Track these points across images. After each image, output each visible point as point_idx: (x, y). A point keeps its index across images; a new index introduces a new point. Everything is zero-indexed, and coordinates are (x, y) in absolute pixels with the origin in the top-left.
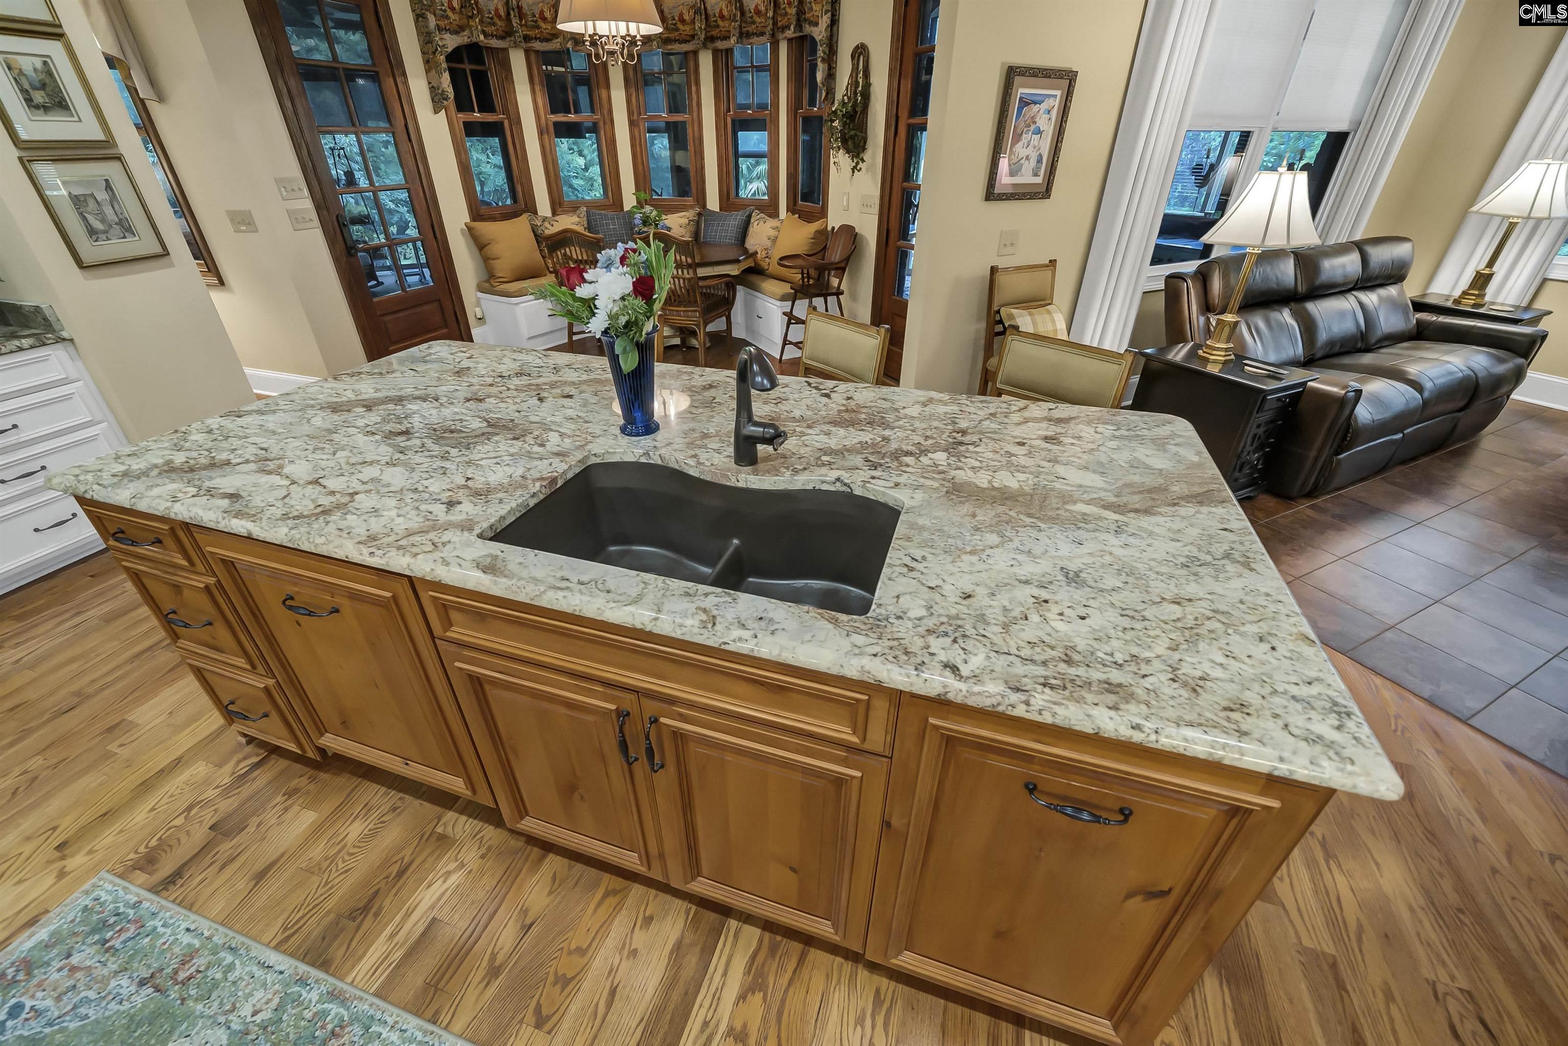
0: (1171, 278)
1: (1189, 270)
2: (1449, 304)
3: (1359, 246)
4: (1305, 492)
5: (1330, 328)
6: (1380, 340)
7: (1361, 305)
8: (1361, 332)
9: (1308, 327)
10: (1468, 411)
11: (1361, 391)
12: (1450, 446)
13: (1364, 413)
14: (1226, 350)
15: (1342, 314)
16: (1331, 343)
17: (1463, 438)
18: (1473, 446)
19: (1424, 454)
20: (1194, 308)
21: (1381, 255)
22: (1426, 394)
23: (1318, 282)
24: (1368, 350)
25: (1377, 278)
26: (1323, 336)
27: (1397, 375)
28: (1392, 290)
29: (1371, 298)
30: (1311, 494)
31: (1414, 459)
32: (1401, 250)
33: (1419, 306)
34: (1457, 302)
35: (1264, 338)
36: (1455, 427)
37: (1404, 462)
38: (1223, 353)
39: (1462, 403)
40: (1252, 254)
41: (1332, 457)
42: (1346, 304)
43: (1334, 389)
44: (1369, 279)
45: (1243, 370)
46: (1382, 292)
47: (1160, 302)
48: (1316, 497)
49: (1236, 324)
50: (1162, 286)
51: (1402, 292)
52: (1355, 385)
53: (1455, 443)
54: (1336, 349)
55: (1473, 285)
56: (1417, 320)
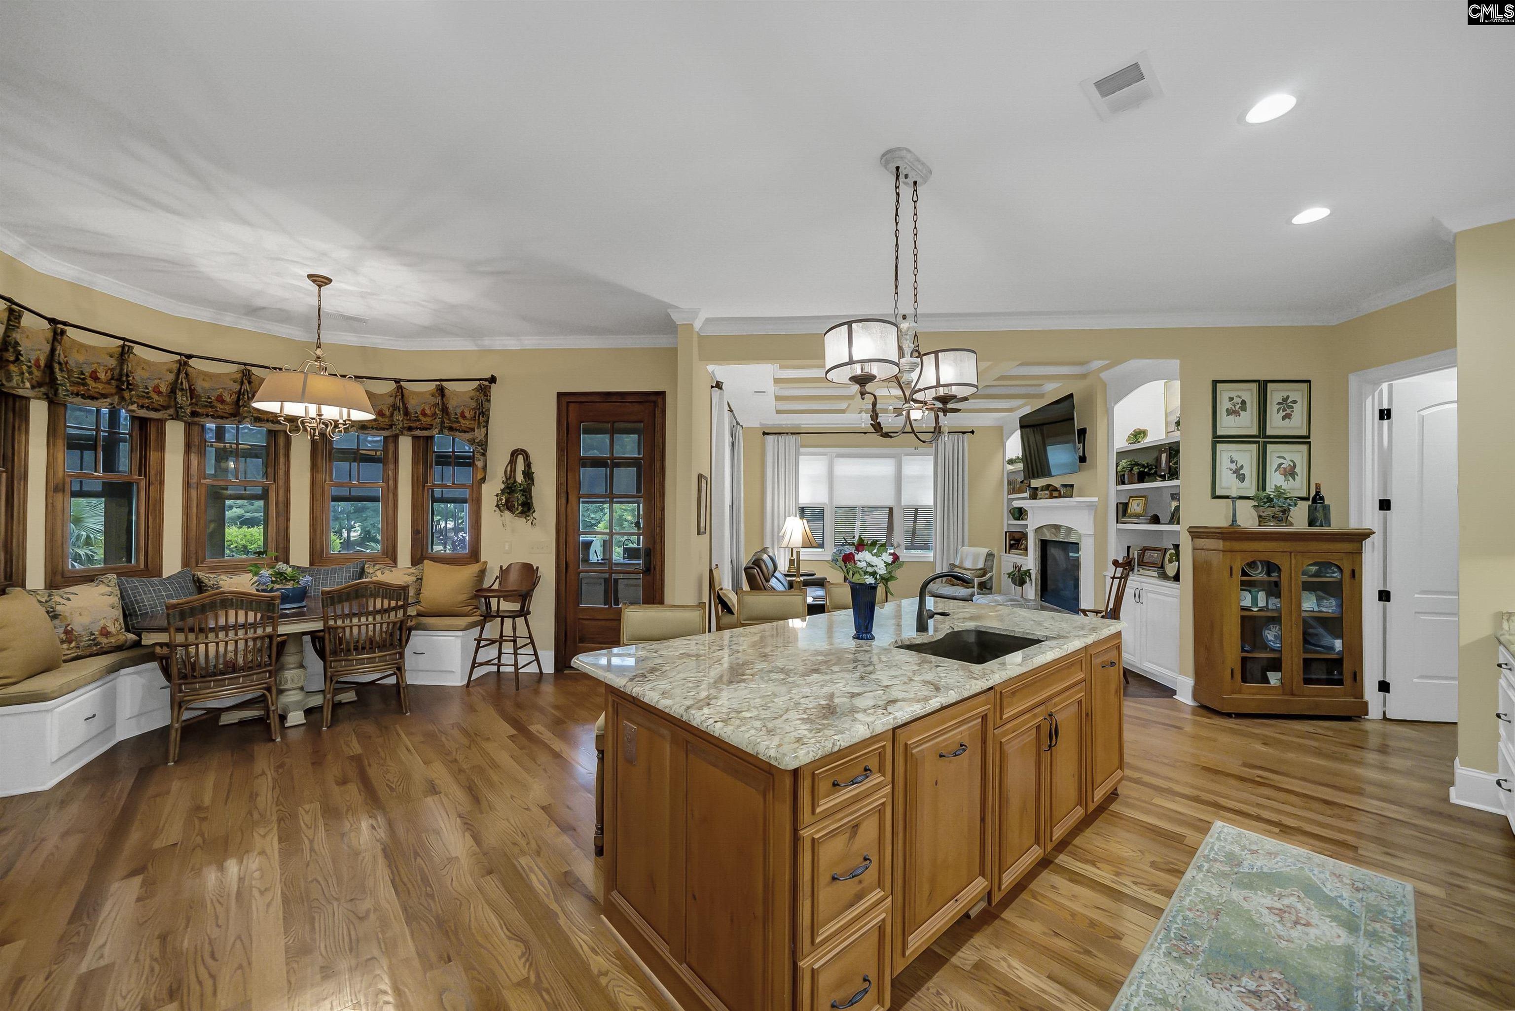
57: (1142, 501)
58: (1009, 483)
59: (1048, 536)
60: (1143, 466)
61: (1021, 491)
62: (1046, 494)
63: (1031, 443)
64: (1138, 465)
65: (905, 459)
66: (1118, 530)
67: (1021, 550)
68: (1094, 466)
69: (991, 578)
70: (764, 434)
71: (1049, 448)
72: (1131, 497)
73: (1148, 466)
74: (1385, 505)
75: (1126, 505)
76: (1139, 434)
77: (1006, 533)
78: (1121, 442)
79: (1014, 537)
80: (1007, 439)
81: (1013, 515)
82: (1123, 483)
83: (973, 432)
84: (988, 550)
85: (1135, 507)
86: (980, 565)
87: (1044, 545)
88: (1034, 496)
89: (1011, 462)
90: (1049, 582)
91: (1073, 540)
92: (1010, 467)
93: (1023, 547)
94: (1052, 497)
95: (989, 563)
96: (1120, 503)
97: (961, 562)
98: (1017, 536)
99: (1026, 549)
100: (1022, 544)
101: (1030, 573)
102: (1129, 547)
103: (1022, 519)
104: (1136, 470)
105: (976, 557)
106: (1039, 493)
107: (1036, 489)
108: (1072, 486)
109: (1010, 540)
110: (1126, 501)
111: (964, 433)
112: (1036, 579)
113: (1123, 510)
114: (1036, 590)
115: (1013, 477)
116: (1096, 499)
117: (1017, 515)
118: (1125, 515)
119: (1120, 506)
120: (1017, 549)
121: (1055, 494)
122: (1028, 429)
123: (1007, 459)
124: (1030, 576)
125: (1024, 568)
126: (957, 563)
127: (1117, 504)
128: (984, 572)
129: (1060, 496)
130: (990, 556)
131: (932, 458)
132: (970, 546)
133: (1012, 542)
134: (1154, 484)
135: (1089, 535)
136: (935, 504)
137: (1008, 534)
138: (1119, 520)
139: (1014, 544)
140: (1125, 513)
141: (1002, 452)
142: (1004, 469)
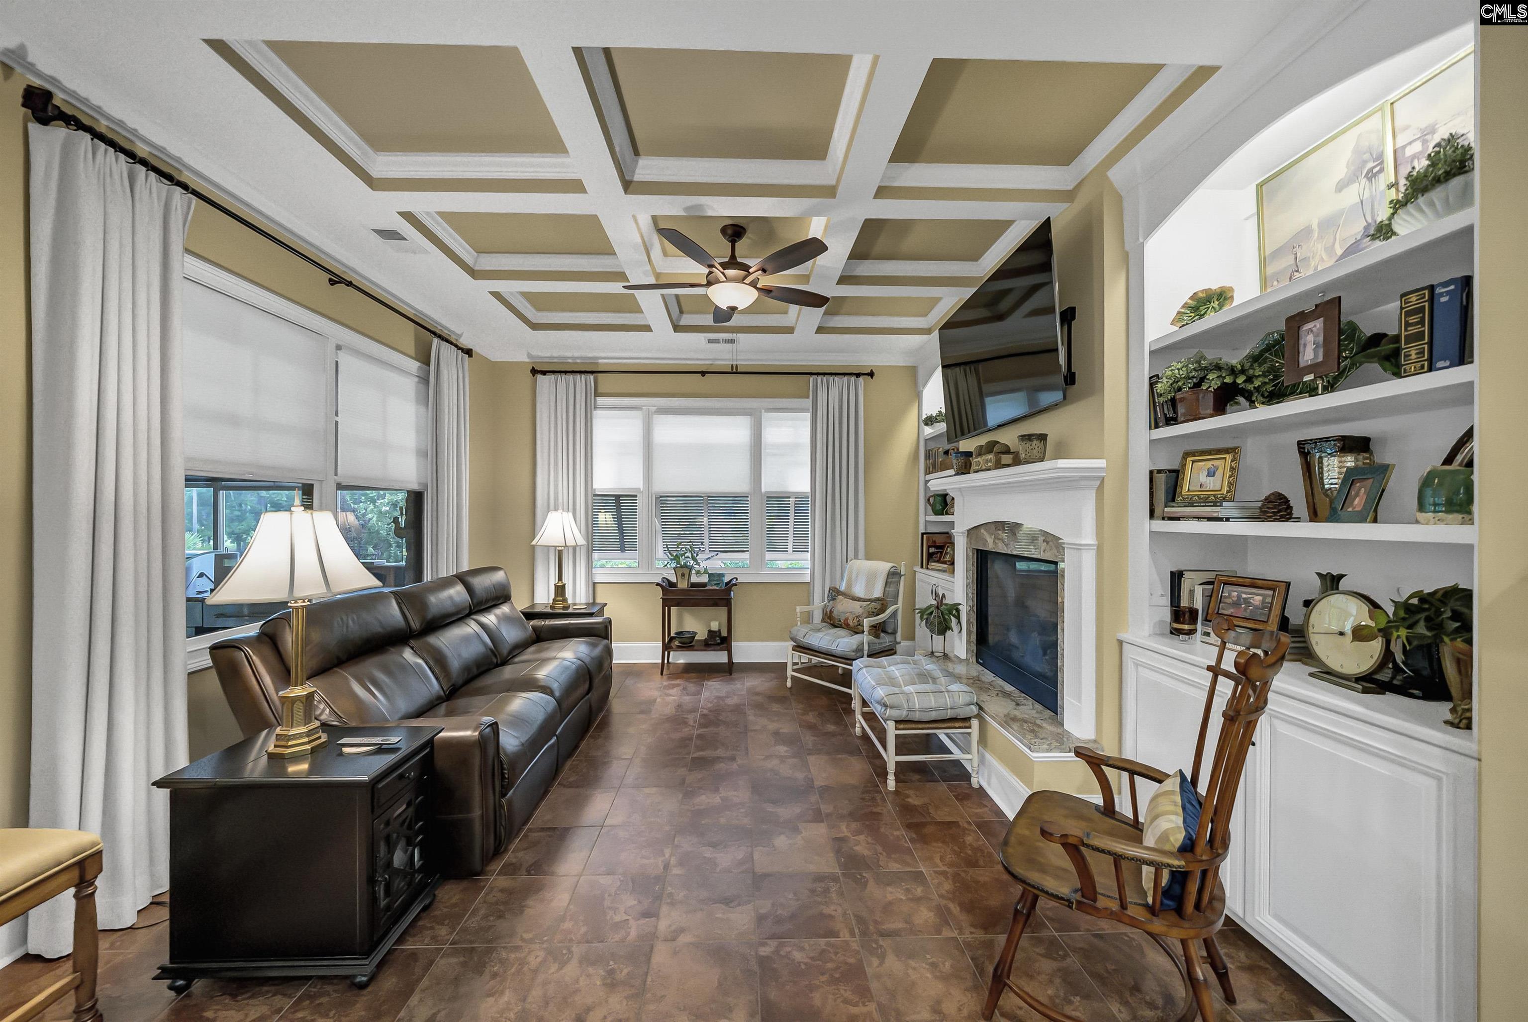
0: (215, 649)
1: (252, 634)
2: (549, 610)
3: (461, 578)
4: (491, 852)
5: (459, 655)
6: (510, 652)
7: (483, 626)
8: (491, 650)
9: (438, 661)
10: (593, 691)
11: (496, 723)
12: (595, 720)
13: (510, 741)
14: (309, 734)
15: (466, 639)
16: (467, 668)
17: (600, 709)
18: (609, 712)
19: (582, 738)
20: (267, 680)
21: (482, 583)
22: (557, 694)
23: (430, 616)
24: (504, 662)
25: (487, 601)
26: (455, 664)
27: (530, 684)
28: (505, 609)
29: (490, 619)
30: (498, 851)
31: (576, 747)
32: (499, 576)
33: (530, 616)
34: (552, 607)
35: (387, 690)
36: (590, 706)
37: (570, 755)
38: (306, 740)
39: (587, 686)
40: (297, 608)
41: (500, 800)
42: (471, 628)
43: (468, 733)
44: (480, 603)
45: (341, 754)
46: (498, 611)
47: (213, 683)
48: (506, 850)
49: (310, 696)
50: (209, 662)
51: (513, 608)
52: (487, 719)
53: (597, 715)
54: (475, 671)
55: (556, 595)
56: (535, 628)
57: (1223, 464)
58: (928, 455)
59: (990, 545)
60: (1232, 371)
61: (944, 467)
62: (987, 461)
63: (960, 389)
64: (1218, 367)
65: (766, 416)
66: (1154, 535)
67: (945, 563)
68: (1096, 388)
69: (895, 613)
70: (534, 372)
71: (988, 400)
72: (1187, 455)
73: (1243, 371)
75: (1175, 476)
76: (1207, 301)
77: (923, 534)
79: (934, 542)
80: (924, 386)
81: (933, 507)
82: (1171, 421)
83: (871, 374)
84: (891, 565)
86: (878, 593)
87: (982, 558)
88: (965, 469)
89: (930, 421)
90: (991, 629)
91: (1045, 553)
92: (928, 431)
93: (948, 558)
94: (999, 465)
95: (891, 589)
96: (1159, 471)
97: (849, 585)
98: (939, 540)
99: (952, 563)
100: (946, 553)
101: (958, 611)
102: (1176, 578)
103: (947, 514)
104: (1213, 381)
105: (871, 578)
106: (974, 460)
107: (969, 454)
108: (1044, 439)
109: (929, 547)
110: (1175, 467)
111: (858, 375)
112: (968, 622)
113: (1167, 487)
114: (969, 642)
115: (932, 445)
116: (1101, 463)
117: (939, 507)
118: (1173, 500)
119: (1161, 479)
120: (939, 561)
121: (1006, 459)
122: (957, 369)
123: (924, 417)
124: (958, 617)
125: (948, 601)
126: (843, 588)
127: (1151, 472)
128: (882, 604)
129: (1017, 462)
130: (893, 576)
131: (808, 415)
132: (868, 558)
133: (932, 550)
134: (1264, 413)
135: (1079, 548)
136: (813, 490)
137: (925, 536)
138: (1158, 512)
139: (934, 553)
140: (1172, 495)
141: (917, 404)
142: (921, 434)
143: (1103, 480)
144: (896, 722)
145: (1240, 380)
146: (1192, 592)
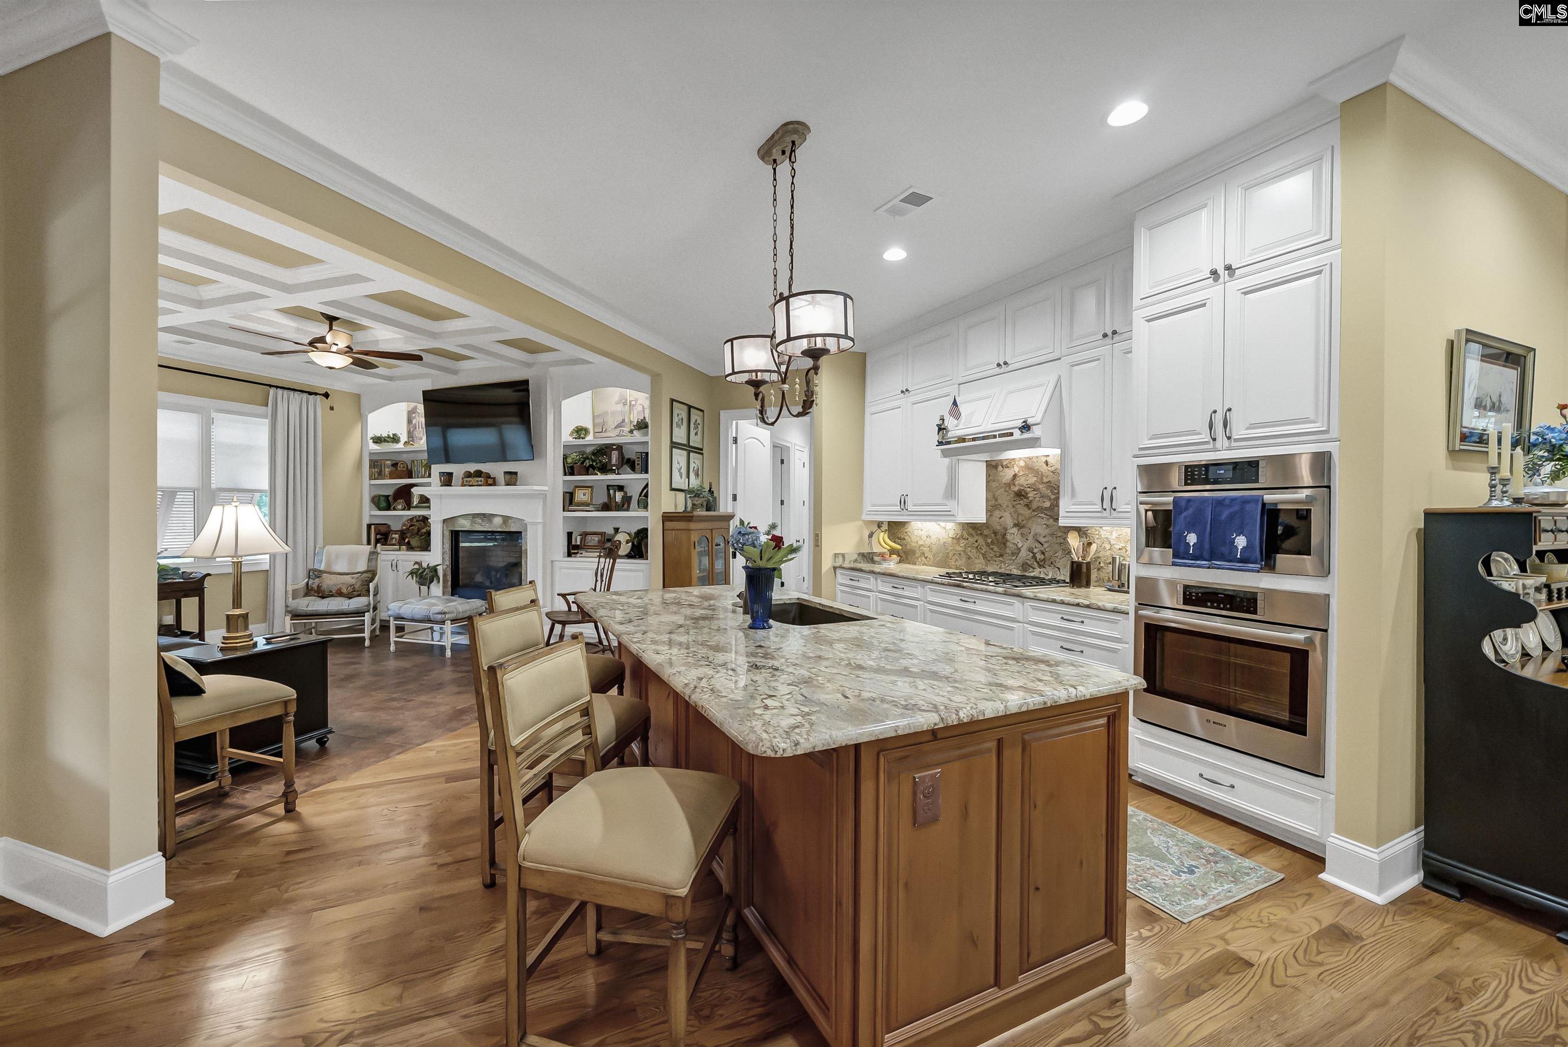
57: (588, 491)
58: (373, 465)
59: (467, 526)
66: (563, 518)
68: (543, 455)
72: (575, 488)
73: (595, 461)
74: (735, 498)
75: (572, 495)
76: (580, 432)
77: (369, 525)
78: (567, 437)
79: (380, 530)
80: (369, 414)
81: (377, 504)
82: (572, 474)
83: (326, 395)
84: (369, 546)
85: (580, 496)
86: (361, 567)
87: (455, 536)
89: (378, 440)
91: (513, 528)
92: (374, 447)
93: (394, 542)
94: (480, 484)
95: (374, 564)
96: (567, 493)
97: (329, 565)
98: (383, 529)
100: (393, 539)
101: (437, 571)
102: (570, 535)
104: (587, 463)
105: (353, 558)
106: (458, 479)
108: (516, 473)
109: (376, 535)
110: (572, 491)
111: (313, 394)
112: (445, 575)
113: (569, 500)
116: (544, 488)
117: (384, 504)
119: (567, 495)
120: (391, 543)
121: (490, 481)
123: (371, 436)
124: (437, 575)
126: (321, 568)
127: (565, 493)
128: (368, 573)
130: (373, 554)
133: (378, 537)
134: (600, 477)
135: (536, 524)
136: (273, 486)
137: (373, 527)
138: (566, 508)
139: (380, 539)
140: (571, 503)
141: (360, 425)
142: (364, 449)
143: (546, 495)
144: (452, 621)
145: (594, 464)
146: (576, 539)
